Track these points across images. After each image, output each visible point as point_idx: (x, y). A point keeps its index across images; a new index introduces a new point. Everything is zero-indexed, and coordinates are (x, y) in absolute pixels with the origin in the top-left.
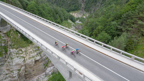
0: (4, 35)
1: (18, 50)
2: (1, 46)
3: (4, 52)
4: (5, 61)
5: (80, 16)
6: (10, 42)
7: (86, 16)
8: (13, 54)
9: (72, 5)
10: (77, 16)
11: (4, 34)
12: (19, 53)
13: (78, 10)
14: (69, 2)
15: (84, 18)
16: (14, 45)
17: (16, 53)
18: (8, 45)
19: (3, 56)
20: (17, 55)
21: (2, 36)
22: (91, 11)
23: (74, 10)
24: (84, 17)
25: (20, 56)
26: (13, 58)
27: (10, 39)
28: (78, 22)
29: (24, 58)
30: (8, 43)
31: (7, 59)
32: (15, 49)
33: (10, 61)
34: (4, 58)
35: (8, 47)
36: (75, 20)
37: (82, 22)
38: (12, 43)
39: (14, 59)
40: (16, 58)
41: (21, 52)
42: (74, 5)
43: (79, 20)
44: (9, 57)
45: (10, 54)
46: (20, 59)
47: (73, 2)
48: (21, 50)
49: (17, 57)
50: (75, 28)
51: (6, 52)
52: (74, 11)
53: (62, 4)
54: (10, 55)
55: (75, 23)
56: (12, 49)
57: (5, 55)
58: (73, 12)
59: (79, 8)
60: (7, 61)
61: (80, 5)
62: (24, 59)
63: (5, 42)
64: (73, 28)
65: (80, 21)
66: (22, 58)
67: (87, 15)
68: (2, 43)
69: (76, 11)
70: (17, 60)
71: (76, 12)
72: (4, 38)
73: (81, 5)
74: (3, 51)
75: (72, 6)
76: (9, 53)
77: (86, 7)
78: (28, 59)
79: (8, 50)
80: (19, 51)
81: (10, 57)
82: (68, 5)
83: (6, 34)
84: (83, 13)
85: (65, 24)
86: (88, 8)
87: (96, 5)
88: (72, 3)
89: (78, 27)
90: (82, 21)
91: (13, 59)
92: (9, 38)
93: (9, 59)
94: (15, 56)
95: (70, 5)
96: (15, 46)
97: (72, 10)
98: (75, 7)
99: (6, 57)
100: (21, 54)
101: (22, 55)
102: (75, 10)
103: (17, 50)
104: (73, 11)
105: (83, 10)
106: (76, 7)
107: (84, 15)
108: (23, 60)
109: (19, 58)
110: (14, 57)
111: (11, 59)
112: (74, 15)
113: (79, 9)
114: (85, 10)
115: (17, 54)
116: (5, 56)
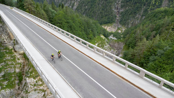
0: (20, 56)
1: (37, 80)
2: (15, 72)
3: (17, 82)
4: (18, 94)
5: (114, 30)
6: (27, 66)
7: (122, 31)
8: (30, 86)
10: (110, 30)
11: (20, 54)
12: (38, 85)
13: (111, 23)
15: (119, 33)
16: (31, 73)
17: (33, 84)
18: (24, 71)
19: (15, 87)
20: (35, 87)
21: (17, 57)
22: (128, 24)
24: (120, 31)
25: (39, 89)
26: (28, 91)
27: (28, 62)
28: (111, 37)
29: (45, 92)
30: (24, 68)
31: (20, 92)
32: (32, 79)
33: (24, 95)
34: (16, 90)
35: (24, 73)
36: (108, 35)
37: (116, 38)
38: (30, 69)
39: (31, 93)
40: (33, 92)
41: (41, 83)
42: (107, 17)
43: (112, 35)
44: (23, 89)
45: (26, 84)
46: (39, 93)
47: (106, 14)
48: (41, 79)
49: (35, 90)
50: (109, 46)
51: (20, 81)
52: (106, 24)
53: (93, 16)
54: (25, 86)
55: (108, 39)
56: (29, 78)
57: (19, 85)
59: (114, 20)
60: (20, 95)
61: (114, 17)
62: (43, 93)
63: (20, 66)
64: (107, 46)
65: (114, 36)
66: (42, 91)
67: (124, 30)
68: (16, 67)
70: (34, 95)
71: (109, 25)
72: (19, 60)
73: (116, 17)
74: (16, 79)
75: (105, 17)
76: (24, 82)
77: (121, 20)
78: (50, 93)
79: (24, 78)
80: (39, 81)
81: (25, 89)
82: (100, 17)
83: (22, 54)
84: (118, 27)
85: (97, 40)
86: (125, 20)
87: (136, 18)
89: (112, 45)
90: (116, 36)
91: (29, 93)
92: (26, 61)
93: (23, 92)
94: (32, 89)
95: (103, 17)
96: (33, 73)
97: (105, 22)
98: (108, 19)
99: (19, 88)
100: (41, 85)
101: (41, 88)
102: (108, 23)
103: (35, 79)
105: (118, 23)
107: (119, 29)
108: (42, 95)
109: (37, 91)
110: (30, 90)
111: (26, 92)
112: (107, 29)
113: (114, 22)
114: (120, 23)
115: (35, 85)
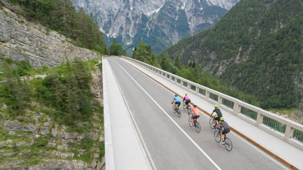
2: (98, 140)
3: (97, 155)
9: (276, 94)
13: (289, 108)
14: (268, 87)
19: (92, 162)
23: (279, 106)
34: (92, 168)
42: (280, 96)
44: (101, 169)
47: (278, 89)
51: (101, 156)
57: (97, 162)
58: (275, 109)
69: (285, 109)
71: (285, 112)
74: (95, 152)
88: (275, 91)
95: (271, 94)
97: (275, 105)
102: (282, 106)
104: (275, 107)
106: (285, 100)
116: (95, 164)
